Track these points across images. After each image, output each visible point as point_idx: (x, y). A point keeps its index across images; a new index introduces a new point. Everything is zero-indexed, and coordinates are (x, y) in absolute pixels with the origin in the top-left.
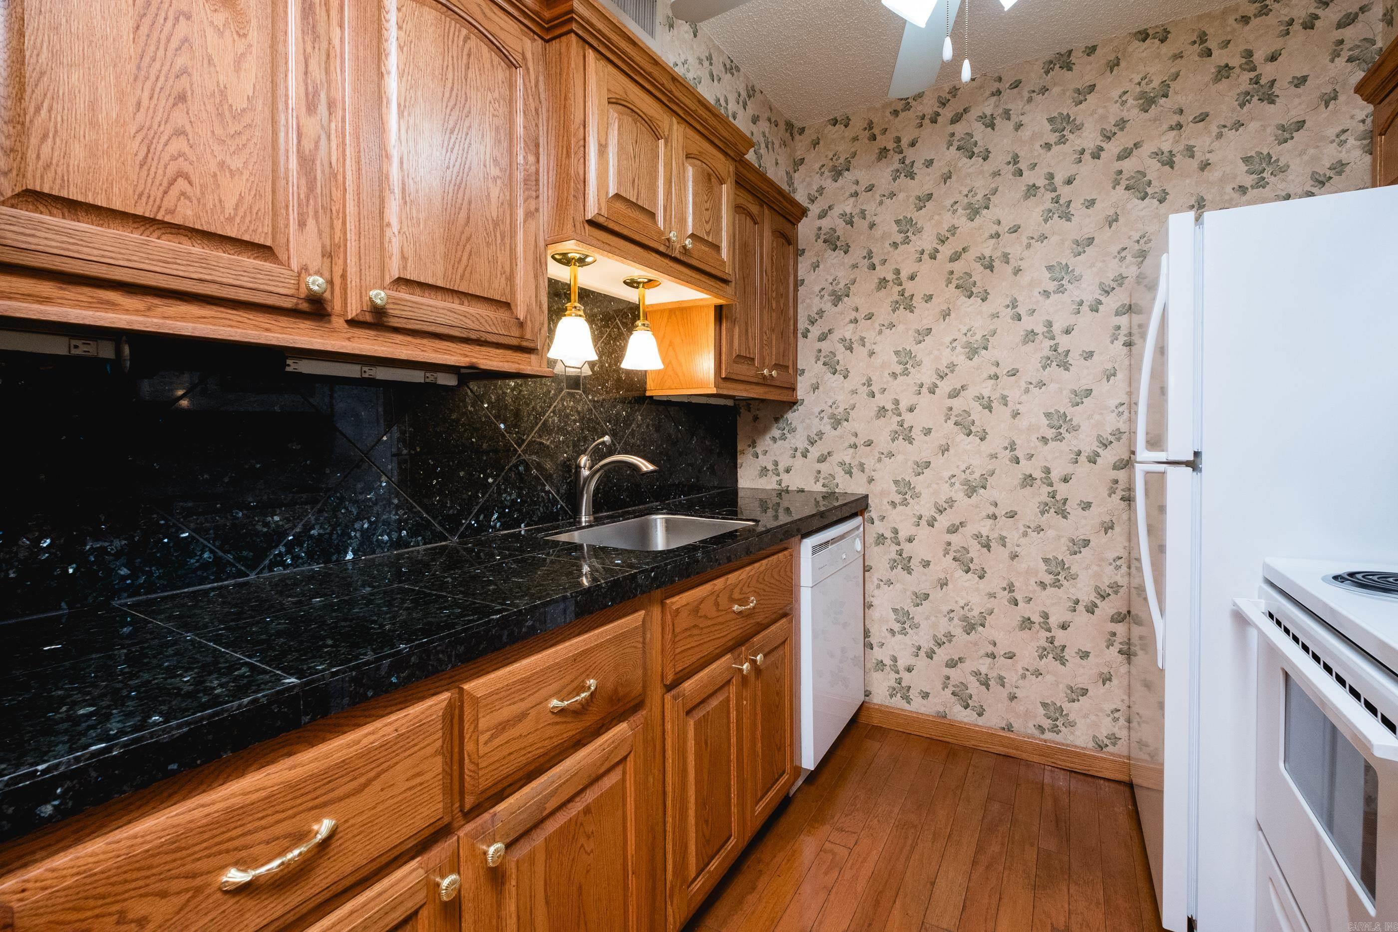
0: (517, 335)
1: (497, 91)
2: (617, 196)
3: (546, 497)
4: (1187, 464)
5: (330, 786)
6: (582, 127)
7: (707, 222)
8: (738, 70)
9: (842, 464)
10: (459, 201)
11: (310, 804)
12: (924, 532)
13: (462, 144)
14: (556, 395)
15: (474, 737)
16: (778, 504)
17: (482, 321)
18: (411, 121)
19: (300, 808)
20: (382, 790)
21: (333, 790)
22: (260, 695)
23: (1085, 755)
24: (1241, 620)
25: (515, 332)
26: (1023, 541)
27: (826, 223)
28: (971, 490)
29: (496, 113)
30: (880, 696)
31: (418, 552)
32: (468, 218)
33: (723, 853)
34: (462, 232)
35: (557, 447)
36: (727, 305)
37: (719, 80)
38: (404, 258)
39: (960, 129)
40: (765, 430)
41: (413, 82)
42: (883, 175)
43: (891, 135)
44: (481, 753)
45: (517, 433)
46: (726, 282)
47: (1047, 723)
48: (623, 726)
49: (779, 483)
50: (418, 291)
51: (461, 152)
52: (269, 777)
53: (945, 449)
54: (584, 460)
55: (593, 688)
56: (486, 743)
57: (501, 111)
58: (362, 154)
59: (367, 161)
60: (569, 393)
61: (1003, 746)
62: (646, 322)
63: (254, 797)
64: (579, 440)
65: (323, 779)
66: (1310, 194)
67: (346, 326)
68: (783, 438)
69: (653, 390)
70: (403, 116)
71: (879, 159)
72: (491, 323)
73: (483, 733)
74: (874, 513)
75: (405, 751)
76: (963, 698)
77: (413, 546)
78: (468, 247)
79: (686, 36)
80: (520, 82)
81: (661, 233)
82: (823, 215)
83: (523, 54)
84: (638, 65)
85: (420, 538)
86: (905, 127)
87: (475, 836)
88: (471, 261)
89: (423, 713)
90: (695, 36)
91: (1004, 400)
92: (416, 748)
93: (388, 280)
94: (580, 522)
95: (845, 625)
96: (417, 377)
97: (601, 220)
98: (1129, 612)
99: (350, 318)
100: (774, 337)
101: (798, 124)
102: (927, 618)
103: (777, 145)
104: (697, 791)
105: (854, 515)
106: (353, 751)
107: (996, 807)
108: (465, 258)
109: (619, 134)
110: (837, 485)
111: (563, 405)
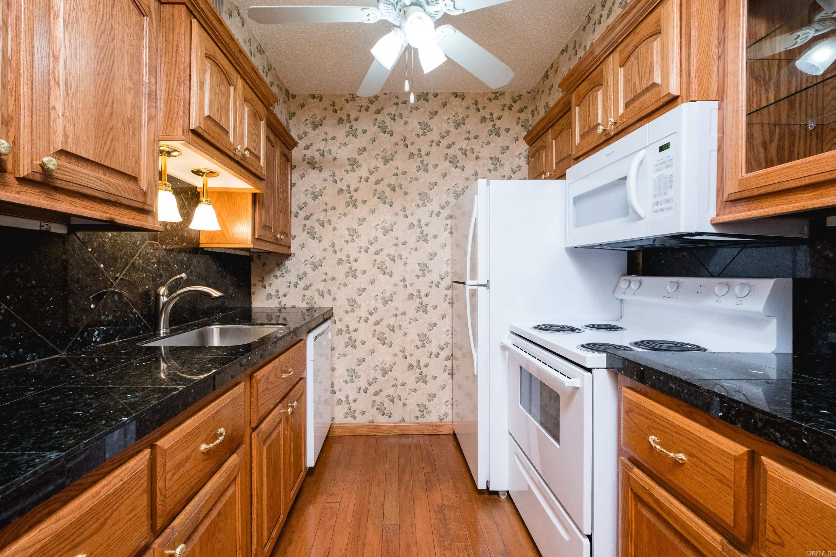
0: (142, 201)
1: (132, 29)
2: (209, 117)
3: (133, 318)
4: (485, 285)
5: (82, 530)
6: (188, 68)
7: (254, 142)
8: (264, 53)
9: (318, 290)
10: (106, 100)
11: (69, 547)
12: (362, 326)
13: (108, 61)
14: (141, 244)
15: (163, 478)
16: (279, 316)
17: (120, 189)
18: (73, 34)
19: (64, 550)
20: (113, 525)
21: (84, 532)
22: (37, 468)
23: (435, 425)
24: (504, 348)
25: (140, 199)
26: (409, 326)
27: (309, 153)
28: (385, 302)
29: (131, 43)
30: (340, 419)
31: (33, 364)
32: (112, 113)
33: (278, 526)
34: (107, 123)
35: (141, 281)
36: (260, 194)
37: (254, 56)
38: (66, 135)
39: (379, 117)
40: (271, 271)
41: (75, 6)
42: (341, 132)
43: (345, 112)
44: (167, 487)
45: (113, 271)
46: (261, 179)
47: (419, 414)
48: (235, 456)
49: (280, 303)
50: (74, 161)
51: (108, 65)
52: (43, 531)
53: (373, 282)
54: (162, 290)
55: (224, 433)
56: (170, 480)
57: (134, 43)
58: (35, 50)
59: (39, 56)
60: (149, 243)
61: (401, 430)
62: (209, 199)
63: (32, 550)
64: (156, 277)
65: (78, 525)
66: (510, 178)
67: (16, 182)
68: (282, 276)
69: (204, 244)
70: (67, 29)
71: (339, 124)
72: (125, 191)
73: (168, 473)
74: (336, 318)
75: (127, 494)
76: (382, 410)
77: (29, 361)
78: (111, 134)
79: (238, 24)
80: (146, 26)
81: (231, 145)
82: (307, 148)
83: (149, 8)
84: (222, 37)
85: (35, 354)
86: (351, 109)
87: (163, 546)
88: (112, 144)
89: (136, 465)
90: (243, 26)
91: (400, 256)
92: (133, 490)
93: (52, 151)
94: (159, 334)
95: (320, 382)
96: (33, 225)
97: (200, 131)
98: (452, 355)
99: (21, 176)
100: (281, 216)
101: (292, 92)
102: (364, 371)
103: (281, 102)
104: (268, 490)
105: (326, 320)
106: (95, 501)
107: (402, 460)
108: (108, 142)
109: (211, 78)
110: (315, 303)
111: (146, 251)
